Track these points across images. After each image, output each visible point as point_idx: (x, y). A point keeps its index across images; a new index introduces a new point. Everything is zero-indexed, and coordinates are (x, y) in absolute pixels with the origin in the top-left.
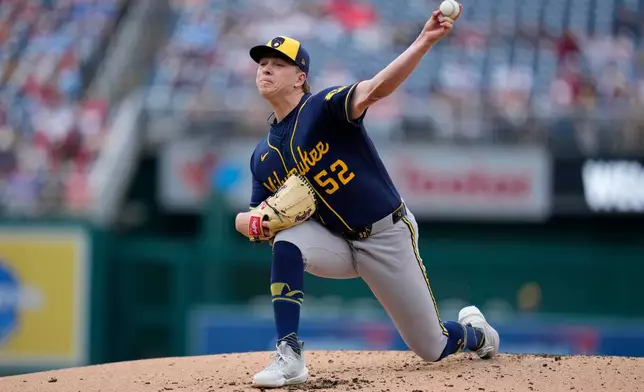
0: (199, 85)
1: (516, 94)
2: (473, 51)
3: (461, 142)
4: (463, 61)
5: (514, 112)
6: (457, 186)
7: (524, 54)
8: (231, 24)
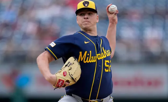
0: (9, 39)
1: (156, 40)
2: (136, 21)
3: (131, 63)
4: (131, 26)
5: (154, 49)
6: (129, 83)
7: (159, 22)
8: (23, 11)
